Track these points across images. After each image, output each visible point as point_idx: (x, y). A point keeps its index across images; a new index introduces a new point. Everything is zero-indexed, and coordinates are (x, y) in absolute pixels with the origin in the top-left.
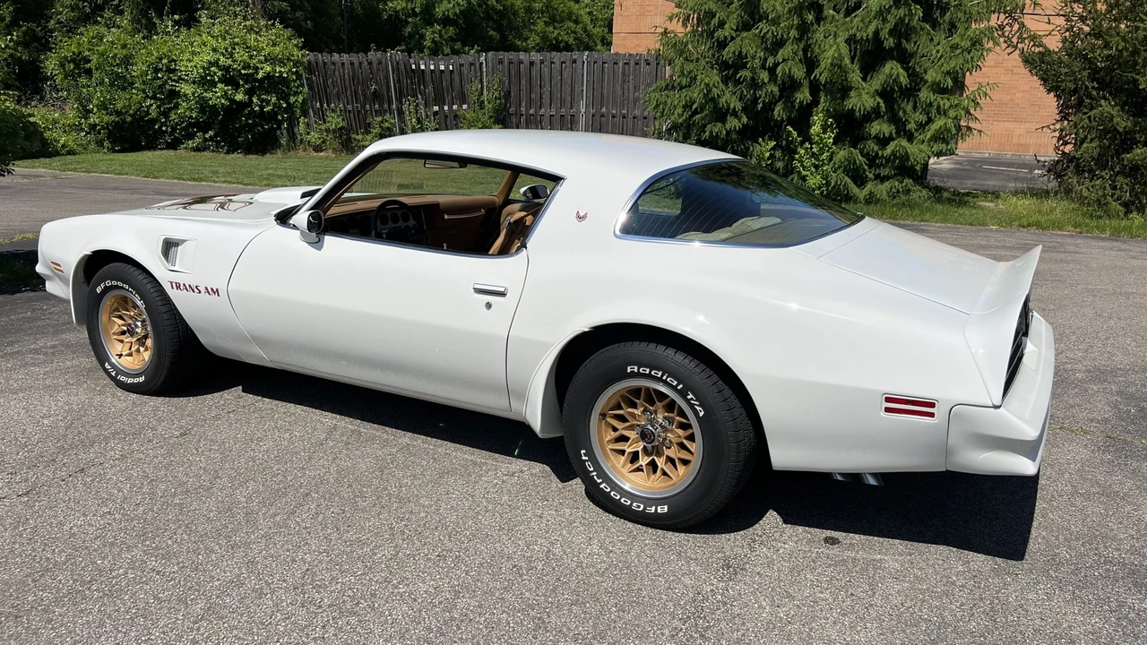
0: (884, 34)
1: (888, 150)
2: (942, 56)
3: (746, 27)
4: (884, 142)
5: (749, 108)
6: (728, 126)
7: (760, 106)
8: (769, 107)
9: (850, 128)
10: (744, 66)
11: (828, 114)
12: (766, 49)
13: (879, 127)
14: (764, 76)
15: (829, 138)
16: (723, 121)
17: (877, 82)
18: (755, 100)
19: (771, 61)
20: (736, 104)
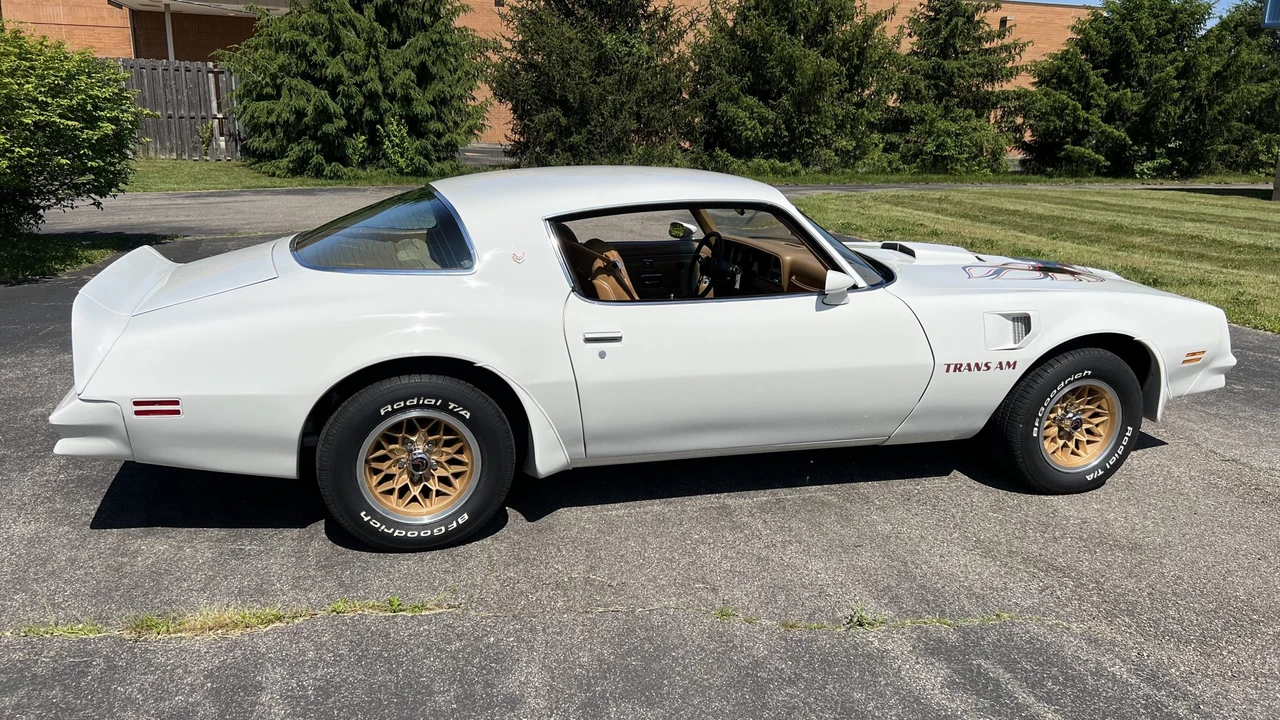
0: (429, 64)
1: (444, 141)
2: (460, 79)
3: (333, 53)
4: (439, 135)
5: (347, 114)
6: (336, 125)
7: (354, 111)
8: (360, 112)
9: (416, 126)
10: (342, 82)
11: (401, 116)
12: (350, 69)
13: (434, 125)
14: (354, 89)
15: (404, 132)
16: (332, 122)
17: (430, 96)
18: (351, 107)
19: (358, 79)
20: (340, 110)
